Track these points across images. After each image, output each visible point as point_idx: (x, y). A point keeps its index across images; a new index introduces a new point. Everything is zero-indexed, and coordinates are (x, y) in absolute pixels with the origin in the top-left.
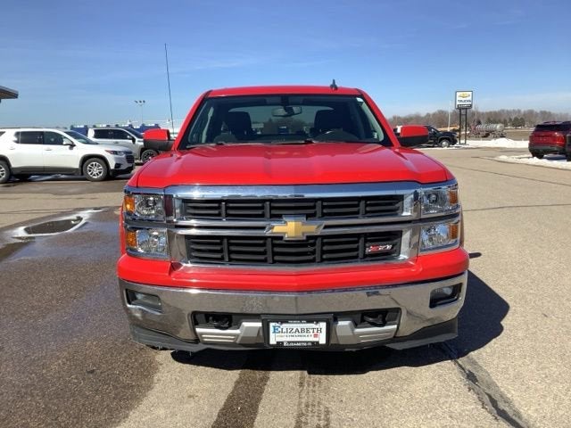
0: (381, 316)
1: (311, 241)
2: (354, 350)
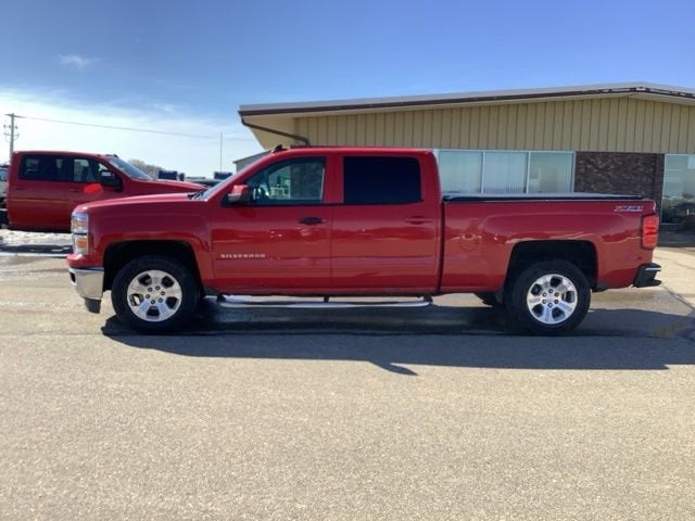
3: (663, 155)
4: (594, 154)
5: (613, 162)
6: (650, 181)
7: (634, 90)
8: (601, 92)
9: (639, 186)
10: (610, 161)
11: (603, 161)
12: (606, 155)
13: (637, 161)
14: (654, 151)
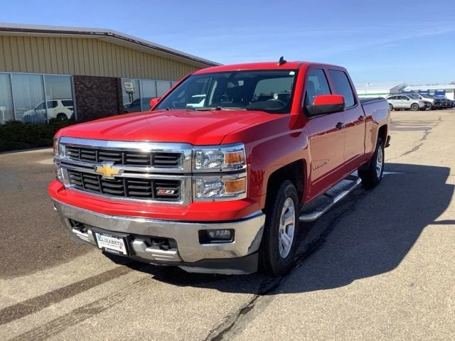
0: (165, 243)
1: (119, 181)
2: (156, 264)
3: (120, 79)
4: (84, 77)
5: (95, 83)
6: (115, 95)
7: (106, 34)
8: (89, 33)
9: (110, 99)
10: (93, 82)
11: (90, 82)
12: (90, 78)
13: (107, 82)
14: (115, 76)
